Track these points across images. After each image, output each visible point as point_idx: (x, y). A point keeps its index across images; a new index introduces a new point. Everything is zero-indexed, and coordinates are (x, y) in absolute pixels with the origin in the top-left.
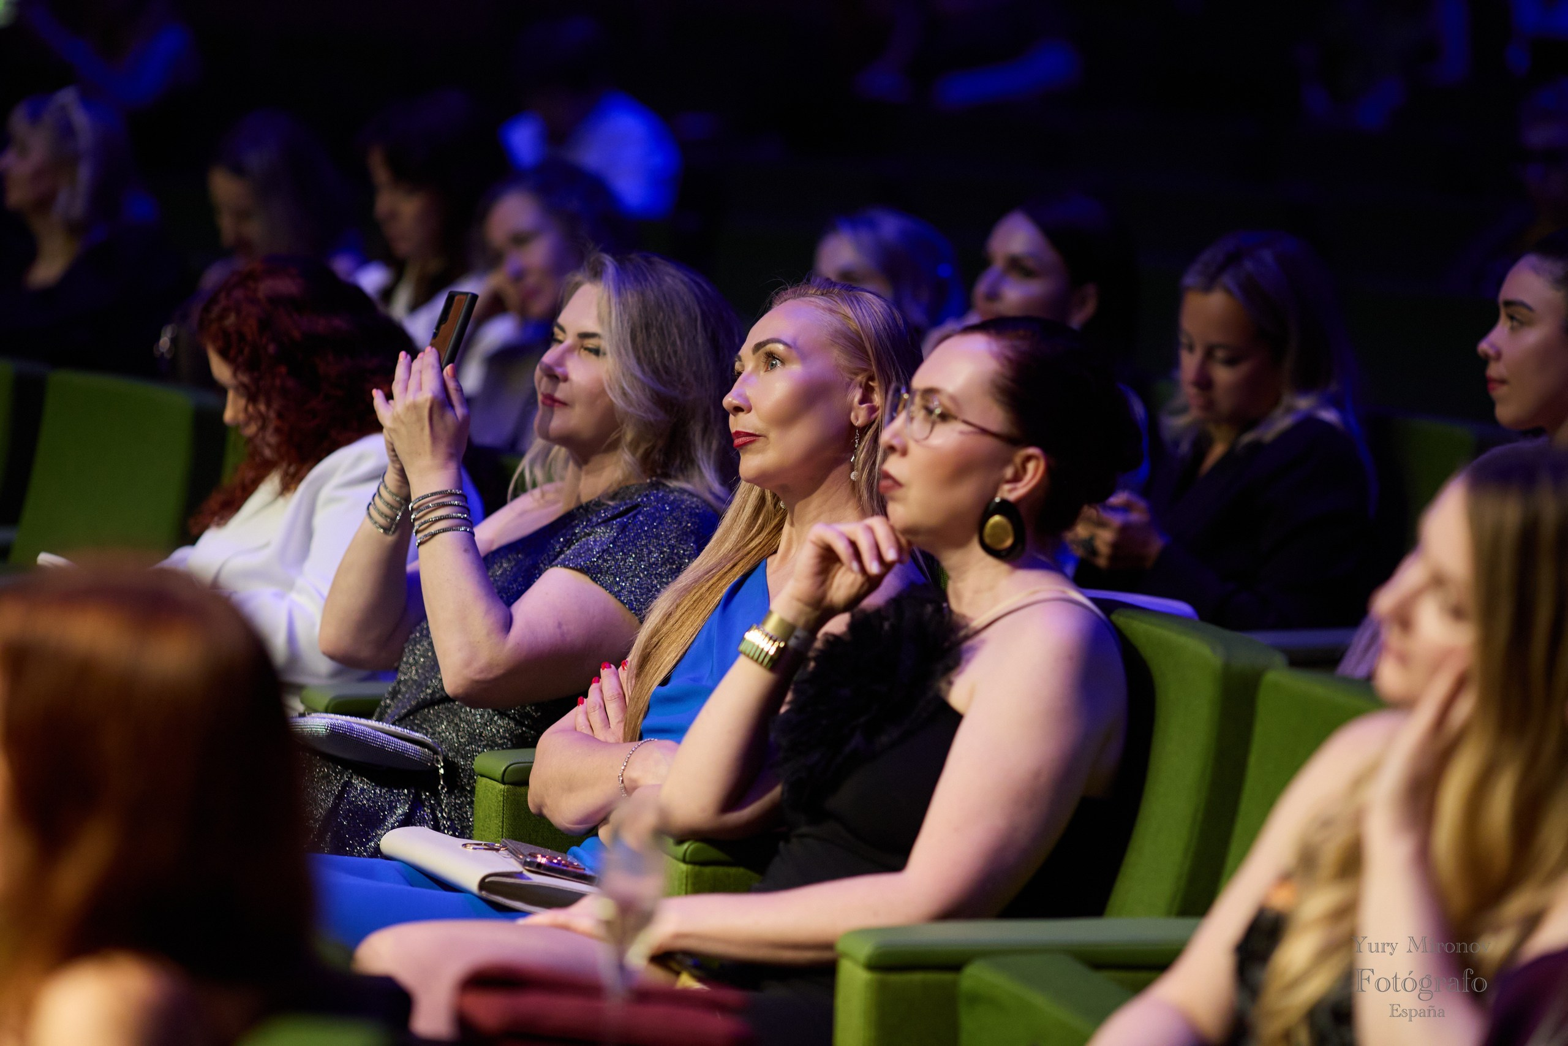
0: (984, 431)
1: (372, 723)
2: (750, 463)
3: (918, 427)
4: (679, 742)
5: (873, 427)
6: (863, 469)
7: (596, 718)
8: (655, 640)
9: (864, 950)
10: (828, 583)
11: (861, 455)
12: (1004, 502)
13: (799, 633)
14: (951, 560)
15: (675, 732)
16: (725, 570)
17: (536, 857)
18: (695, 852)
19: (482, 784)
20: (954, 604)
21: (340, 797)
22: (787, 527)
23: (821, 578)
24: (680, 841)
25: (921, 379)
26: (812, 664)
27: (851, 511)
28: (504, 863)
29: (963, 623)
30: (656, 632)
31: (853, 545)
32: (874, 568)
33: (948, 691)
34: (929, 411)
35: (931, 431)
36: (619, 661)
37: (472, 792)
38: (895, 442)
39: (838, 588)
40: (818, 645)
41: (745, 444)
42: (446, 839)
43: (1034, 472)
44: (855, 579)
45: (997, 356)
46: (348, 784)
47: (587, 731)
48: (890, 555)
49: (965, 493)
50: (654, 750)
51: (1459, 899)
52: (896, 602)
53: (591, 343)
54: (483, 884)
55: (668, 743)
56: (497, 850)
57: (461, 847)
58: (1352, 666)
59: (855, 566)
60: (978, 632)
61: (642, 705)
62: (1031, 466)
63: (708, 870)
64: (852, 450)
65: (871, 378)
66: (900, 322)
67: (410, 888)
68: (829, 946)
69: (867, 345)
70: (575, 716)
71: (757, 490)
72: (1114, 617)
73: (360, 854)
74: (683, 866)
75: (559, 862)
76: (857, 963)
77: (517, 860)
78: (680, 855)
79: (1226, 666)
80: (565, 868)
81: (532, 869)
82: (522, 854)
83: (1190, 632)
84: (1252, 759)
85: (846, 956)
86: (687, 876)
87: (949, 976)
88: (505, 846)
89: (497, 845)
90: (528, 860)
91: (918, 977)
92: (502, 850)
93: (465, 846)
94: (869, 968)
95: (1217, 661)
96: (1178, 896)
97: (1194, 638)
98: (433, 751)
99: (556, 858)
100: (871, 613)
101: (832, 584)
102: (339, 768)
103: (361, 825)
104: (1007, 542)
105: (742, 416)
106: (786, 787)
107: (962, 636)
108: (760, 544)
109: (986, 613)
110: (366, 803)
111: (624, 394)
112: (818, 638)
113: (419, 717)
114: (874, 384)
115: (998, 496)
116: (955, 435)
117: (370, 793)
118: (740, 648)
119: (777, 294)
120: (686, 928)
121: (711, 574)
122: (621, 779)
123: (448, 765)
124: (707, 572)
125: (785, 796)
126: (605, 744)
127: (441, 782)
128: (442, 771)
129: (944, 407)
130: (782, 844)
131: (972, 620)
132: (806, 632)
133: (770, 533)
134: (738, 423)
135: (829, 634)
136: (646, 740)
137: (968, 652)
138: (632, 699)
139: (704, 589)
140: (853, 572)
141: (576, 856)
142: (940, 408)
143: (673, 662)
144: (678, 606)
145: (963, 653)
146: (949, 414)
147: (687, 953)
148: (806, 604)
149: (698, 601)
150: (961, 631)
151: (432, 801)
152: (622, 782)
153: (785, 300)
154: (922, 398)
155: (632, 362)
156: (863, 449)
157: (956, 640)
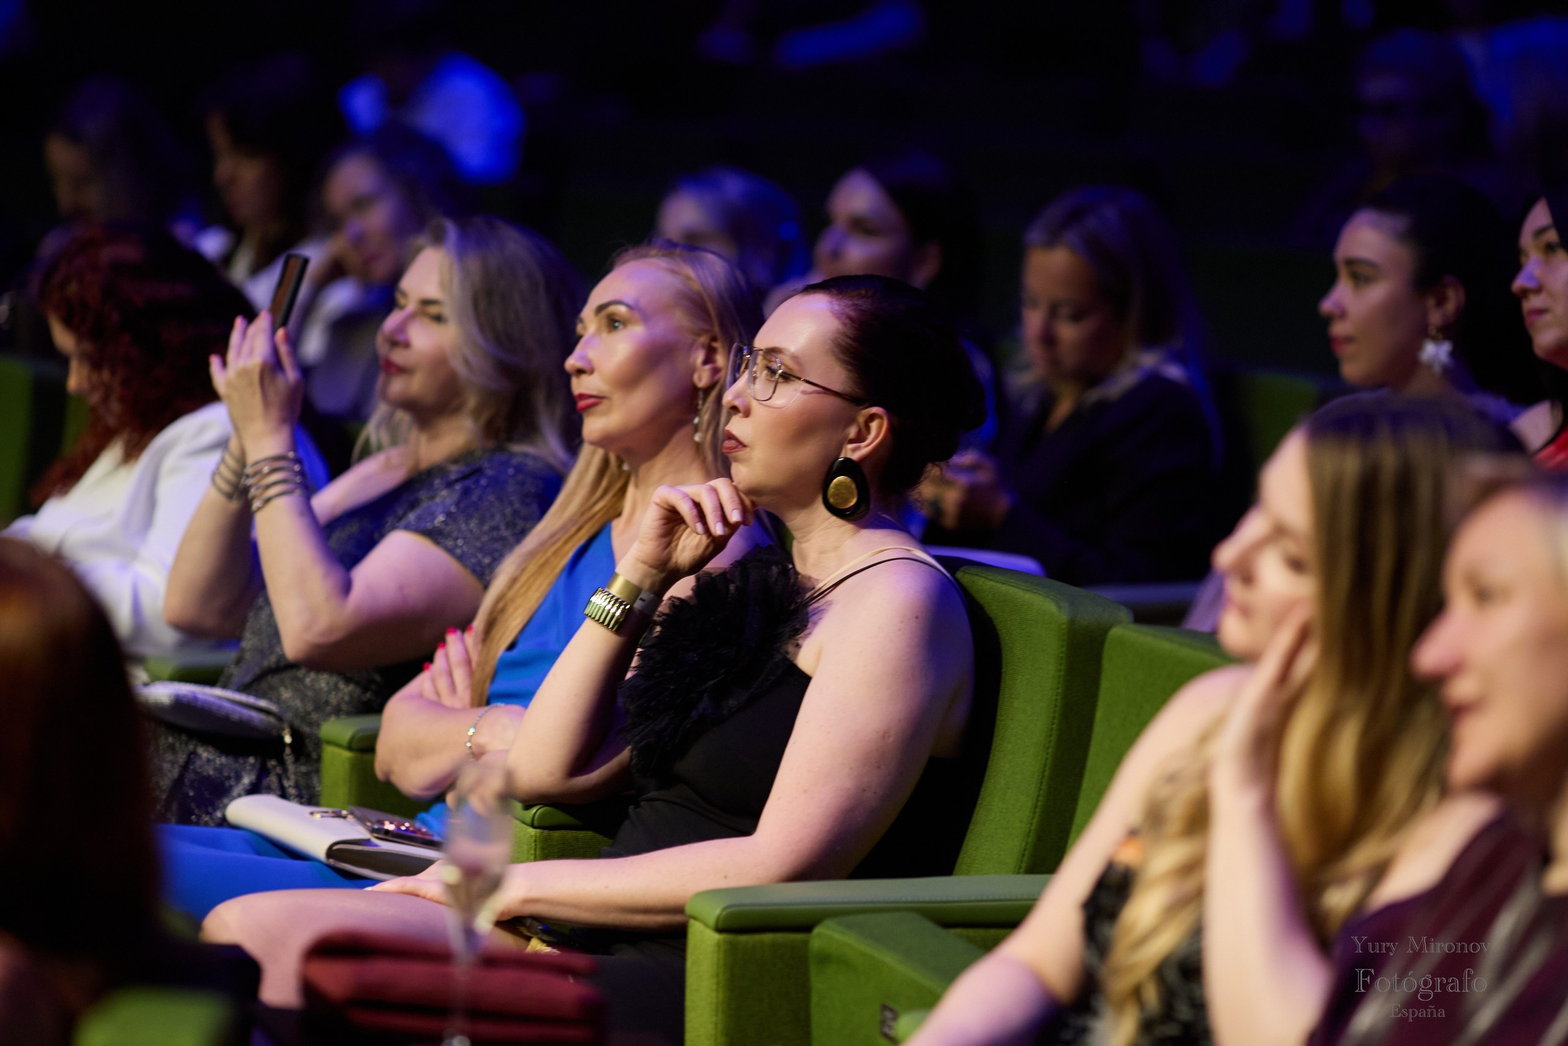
0: (827, 391)
1: (217, 692)
2: (594, 426)
3: (761, 387)
4: (526, 706)
5: (716, 388)
6: (707, 430)
7: (443, 684)
8: (501, 605)
9: (713, 912)
10: (673, 544)
11: (704, 417)
12: (847, 461)
13: (645, 595)
14: (795, 521)
15: (522, 697)
16: (570, 533)
17: (383, 824)
18: (543, 816)
19: (329, 752)
20: (799, 567)
21: (185, 767)
22: (631, 490)
23: (666, 540)
24: (527, 806)
25: (763, 340)
26: (658, 629)
27: (695, 473)
28: (351, 830)
29: (809, 585)
30: (501, 598)
31: (697, 506)
32: (718, 529)
33: (796, 654)
34: (773, 372)
35: (774, 392)
36: (464, 625)
37: (319, 759)
38: (737, 403)
39: (684, 549)
40: (663, 608)
41: (589, 406)
43: (877, 431)
44: (700, 540)
45: (838, 315)
46: (193, 754)
47: (433, 697)
48: (734, 516)
49: (809, 453)
50: (501, 715)
51: (1305, 851)
52: (740, 565)
53: (433, 310)
54: (331, 852)
55: (515, 708)
56: (345, 817)
57: (309, 814)
58: (1197, 622)
59: (699, 527)
60: (824, 593)
61: (489, 669)
62: (874, 425)
63: (557, 834)
64: (696, 412)
65: (714, 339)
66: (742, 282)
67: (257, 857)
68: (679, 910)
69: (710, 306)
70: (422, 683)
71: (600, 453)
72: (959, 575)
73: (206, 824)
74: (532, 831)
75: (407, 829)
76: (706, 925)
77: (364, 827)
78: (528, 820)
79: (1072, 622)
80: (413, 835)
81: (381, 836)
82: (369, 821)
83: (1035, 589)
84: (1099, 715)
85: (695, 918)
86: (535, 841)
87: (799, 937)
88: (352, 813)
89: (344, 812)
90: (376, 827)
91: (768, 937)
92: (350, 817)
93: (312, 813)
94: (719, 930)
95: (1063, 618)
96: (1026, 852)
97: (1040, 594)
98: (279, 718)
99: (403, 825)
100: (716, 576)
101: (677, 545)
102: (184, 737)
103: (207, 795)
104: (851, 502)
105: (584, 378)
106: (635, 753)
107: (808, 598)
108: (605, 506)
109: (832, 574)
110: (211, 773)
111: (467, 362)
112: (663, 601)
113: (264, 685)
114: (716, 345)
115: (843, 455)
116: (799, 394)
117: (215, 763)
118: (586, 612)
119: (618, 255)
120: (535, 894)
121: (556, 538)
122: (469, 745)
123: (295, 733)
124: (552, 536)
125: (634, 762)
126: (452, 710)
127: (288, 751)
128: (288, 739)
129: (786, 366)
130: (631, 808)
131: (818, 581)
132: (652, 595)
133: (615, 495)
134: (581, 386)
135: (675, 598)
136: (493, 705)
137: (814, 614)
138: (478, 664)
139: (549, 553)
140: (698, 534)
141: (424, 823)
142: (783, 367)
143: (520, 627)
144: (523, 570)
145: (810, 615)
146: (791, 373)
147: (537, 918)
148: (651, 566)
149: (543, 565)
150: (807, 593)
151: (279, 770)
152: (470, 747)
153: (627, 261)
154: (765, 358)
155: (474, 329)
156: (707, 411)
157: (802, 602)
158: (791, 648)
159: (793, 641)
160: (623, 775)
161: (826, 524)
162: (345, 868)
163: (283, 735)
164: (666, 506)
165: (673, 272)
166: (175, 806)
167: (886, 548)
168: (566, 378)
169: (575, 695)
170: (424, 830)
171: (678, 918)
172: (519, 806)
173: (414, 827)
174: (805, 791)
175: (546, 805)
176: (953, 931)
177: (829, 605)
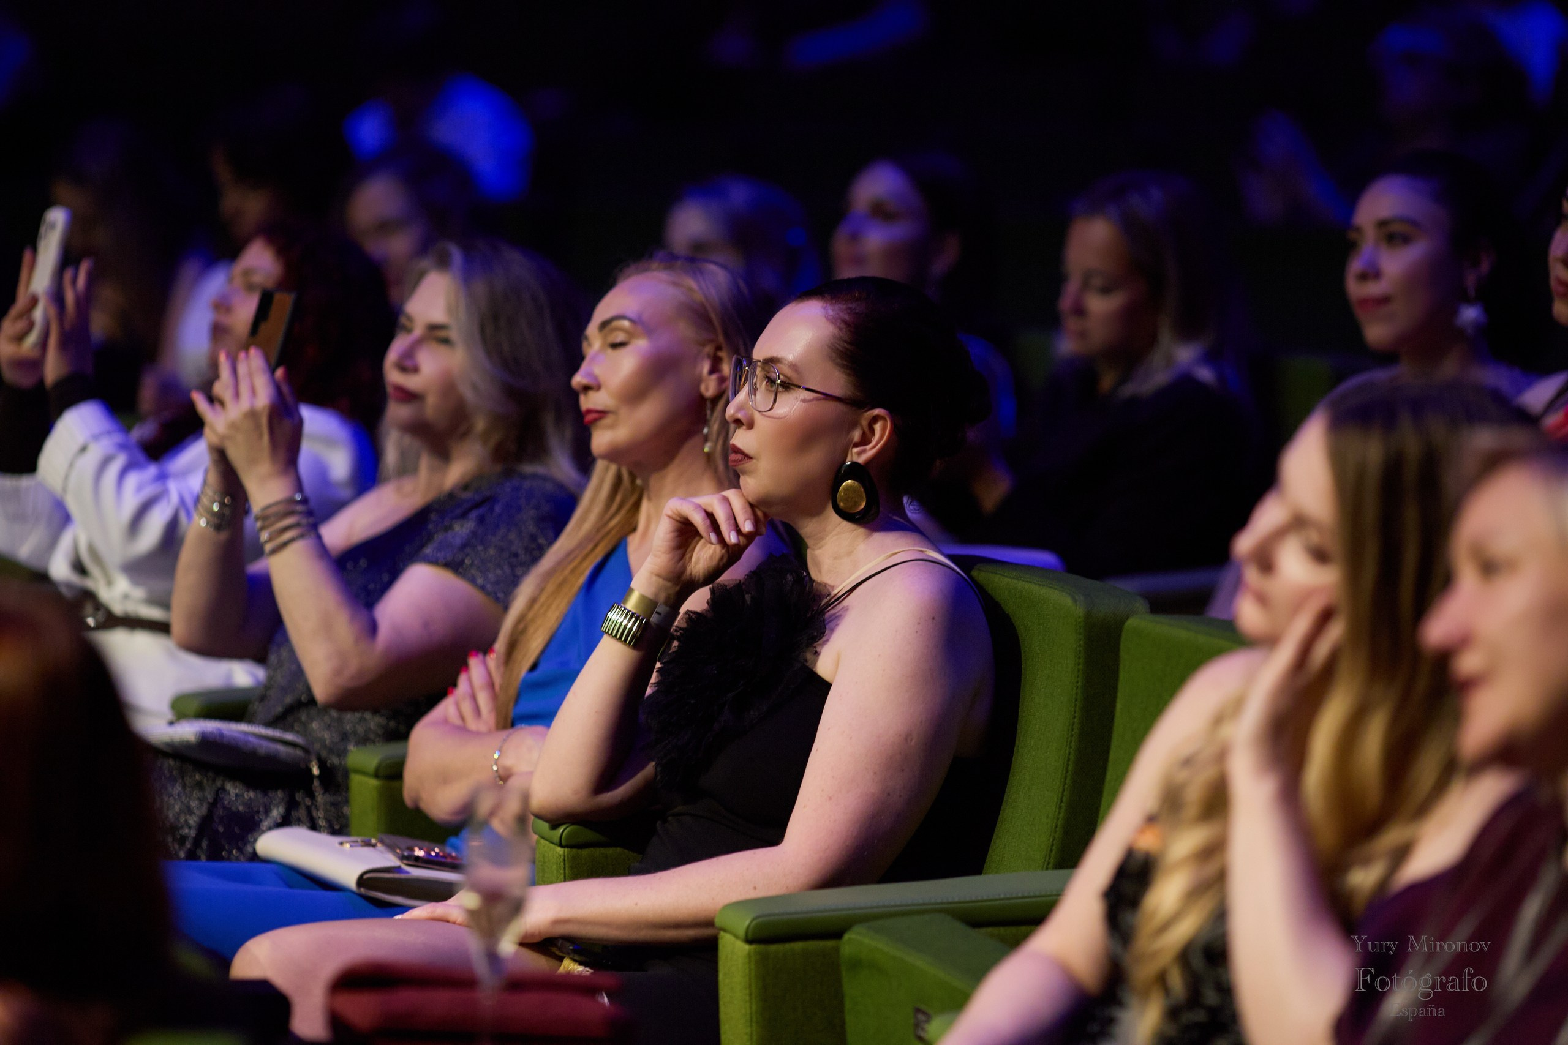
0: (827, 397)
1: (243, 727)
2: (601, 440)
3: (762, 398)
4: (548, 725)
5: (721, 398)
6: (717, 439)
7: (467, 708)
8: (521, 626)
9: (743, 923)
10: (687, 557)
11: (712, 428)
12: (854, 464)
13: (661, 609)
14: (808, 528)
15: (544, 717)
16: (586, 551)
17: (413, 850)
18: (570, 835)
19: (356, 780)
20: (814, 574)
21: (213, 805)
22: (645, 506)
23: (680, 552)
25: (760, 352)
26: (676, 643)
27: (707, 483)
28: (381, 858)
29: (825, 592)
30: (521, 619)
31: (710, 516)
32: (732, 538)
33: (815, 662)
34: (772, 381)
35: (775, 402)
36: (485, 648)
37: (347, 789)
38: (739, 416)
39: (697, 562)
40: (679, 621)
41: (595, 420)
42: (324, 838)
43: (881, 433)
44: (715, 551)
45: (833, 320)
46: (221, 791)
47: (458, 722)
48: (747, 527)
49: (815, 460)
50: (525, 738)
51: (1327, 835)
52: (755, 575)
53: (442, 334)
54: (361, 881)
55: (540, 729)
56: (374, 846)
57: (337, 845)
59: (713, 537)
60: (840, 599)
61: (513, 692)
62: (878, 427)
63: (585, 852)
64: (705, 422)
65: (719, 348)
67: (287, 890)
68: (709, 923)
69: (713, 316)
70: (446, 708)
71: (613, 468)
72: (974, 573)
73: (237, 859)
74: (560, 850)
75: (437, 854)
76: (736, 937)
77: (394, 855)
78: (556, 839)
79: (1088, 615)
80: (443, 860)
81: (410, 863)
82: (400, 848)
83: (1050, 584)
84: (1119, 706)
85: (725, 931)
86: (564, 860)
87: (830, 943)
88: (382, 841)
89: (373, 841)
90: (406, 854)
91: (798, 946)
92: (379, 845)
93: (341, 844)
94: (749, 941)
95: (1079, 611)
96: (1054, 848)
97: (1055, 589)
98: (306, 751)
99: (434, 850)
100: (731, 588)
101: (691, 558)
102: (211, 774)
103: (237, 830)
104: (861, 505)
105: (592, 395)
106: (659, 769)
107: (824, 605)
108: (619, 522)
109: (846, 580)
110: (241, 808)
111: (475, 387)
112: (679, 613)
113: (290, 719)
114: (722, 354)
115: (849, 459)
116: (798, 403)
117: (244, 797)
118: (604, 628)
119: (621, 270)
120: (565, 914)
121: (572, 557)
122: (495, 768)
123: (322, 765)
124: (569, 554)
125: (659, 778)
126: (477, 734)
127: (316, 783)
128: (316, 771)
129: (784, 376)
130: (658, 824)
131: (833, 587)
132: (668, 609)
133: (629, 511)
134: (587, 402)
135: (691, 612)
136: (519, 726)
137: (831, 621)
138: (501, 687)
139: (567, 572)
140: (712, 544)
141: (455, 848)
142: (781, 377)
143: (541, 647)
144: (542, 590)
145: (826, 622)
146: (791, 382)
147: (568, 939)
148: (666, 579)
149: (560, 586)
150: (824, 599)
151: (308, 801)
152: (497, 771)
153: (629, 276)
154: (763, 369)
155: (481, 354)
156: (715, 421)
157: (817, 610)
158: (809, 656)
159: (811, 648)
160: (648, 789)
161: (838, 529)
162: (377, 897)
163: (311, 766)
164: (678, 518)
165: (675, 284)
166: (204, 844)
167: (901, 550)
168: (574, 396)
169: (596, 712)
170: (454, 854)
171: (707, 932)
172: (544, 826)
173: (444, 852)
174: (830, 798)
175: (573, 824)
176: (983, 930)
177: (845, 610)
